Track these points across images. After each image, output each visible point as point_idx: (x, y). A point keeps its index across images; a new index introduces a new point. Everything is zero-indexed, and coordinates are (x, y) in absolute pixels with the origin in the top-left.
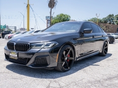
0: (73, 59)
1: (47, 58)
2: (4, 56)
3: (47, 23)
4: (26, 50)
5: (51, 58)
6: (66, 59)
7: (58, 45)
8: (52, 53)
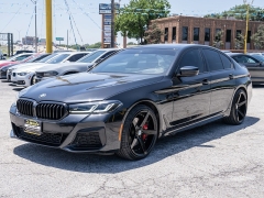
0: (155, 133)
1: (101, 132)
2: (11, 128)
3: (104, 24)
4: (59, 118)
5: (108, 132)
6: (140, 133)
7: (122, 107)
8: (110, 121)
